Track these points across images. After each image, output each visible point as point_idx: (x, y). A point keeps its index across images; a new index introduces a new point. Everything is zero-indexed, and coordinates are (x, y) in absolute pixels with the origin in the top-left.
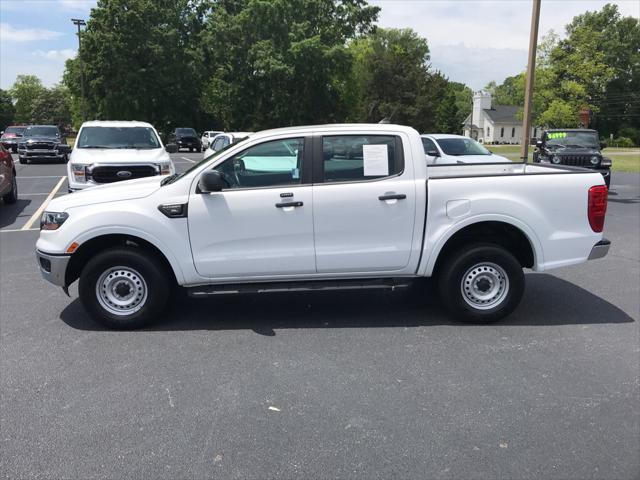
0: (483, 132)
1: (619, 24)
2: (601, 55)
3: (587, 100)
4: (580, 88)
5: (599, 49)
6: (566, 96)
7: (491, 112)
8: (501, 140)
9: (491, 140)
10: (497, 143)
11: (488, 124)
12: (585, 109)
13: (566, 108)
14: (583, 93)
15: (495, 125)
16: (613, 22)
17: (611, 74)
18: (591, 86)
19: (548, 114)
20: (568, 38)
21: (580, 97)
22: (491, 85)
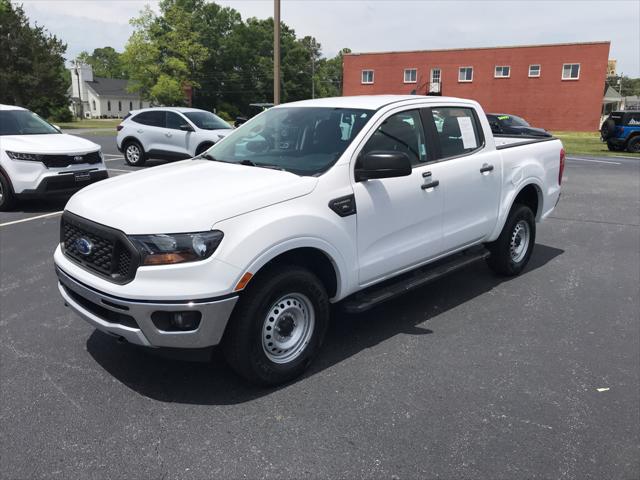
0: (88, 105)
1: (205, 8)
2: (196, 35)
3: (189, 76)
4: (182, 65)
5: (192, 29)
6: (169, 71)
7: (95, 84)
8: (109, 114)
9: (99, 115)
10: (105, 117)
11: (92, 97)
12: (189, 84)
13: (173, 83)
14: (186, 70)
15: (100, 98)
16: (200, 5)
17: (205, 53)
18: (190, 63)
19: (157, 89)
20: (163, 15)
21: (182, 73)
22: (83, 55)
